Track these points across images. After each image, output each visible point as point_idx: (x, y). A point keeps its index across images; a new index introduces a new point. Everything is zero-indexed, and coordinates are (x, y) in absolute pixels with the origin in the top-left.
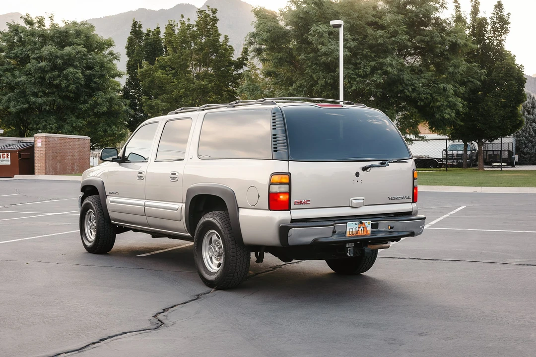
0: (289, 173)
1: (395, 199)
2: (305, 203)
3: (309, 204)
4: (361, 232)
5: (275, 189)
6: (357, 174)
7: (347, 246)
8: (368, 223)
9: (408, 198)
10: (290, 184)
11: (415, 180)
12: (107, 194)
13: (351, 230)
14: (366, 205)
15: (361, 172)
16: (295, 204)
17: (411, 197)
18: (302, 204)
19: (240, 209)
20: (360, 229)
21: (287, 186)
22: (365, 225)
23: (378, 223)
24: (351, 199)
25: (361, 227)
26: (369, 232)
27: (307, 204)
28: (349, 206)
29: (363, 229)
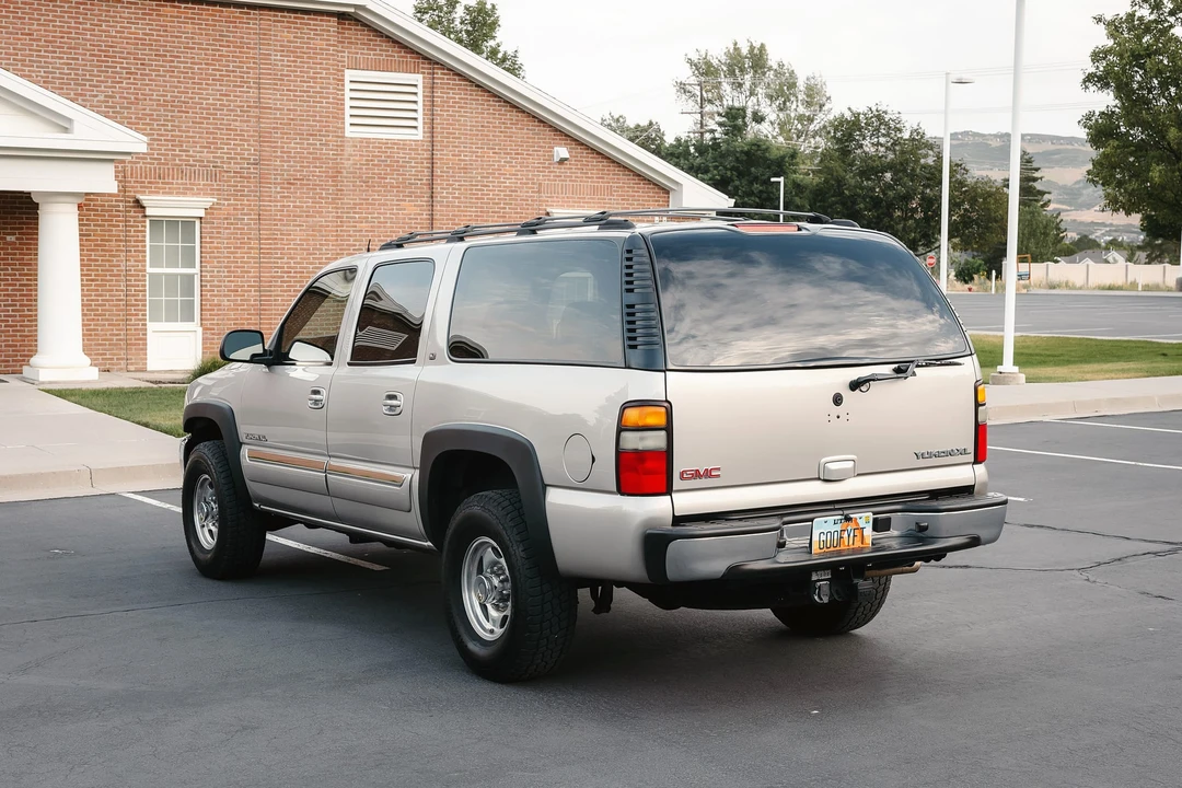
0: (667, 401)
1: (931, 455)
2: (708, 474)
3: (718, 476)
4: (848, 542)
5: (632, 441)
6: (838, 400)
7: (814, 578)
8: (864, 518)
9: (964, 452)
10: (668, 428)
11: (980, 408)
12: (243, 438)
13: (823, 537)
14: (858, 475)
15: (847, 395)
16: (682, 478)
17: (971, 449)
18: (700, 476)
19: (548, 488)
21: (663, 433)
22: (857, 524)
23: (889, 519)
24: (824, 460)
25: (849, 528)
26: (869, 541)
27: (711, 476)
28: (819, 479)
29: (852, 535)
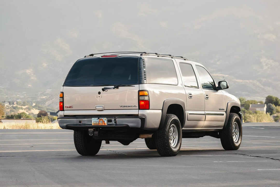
0: (63, 92)
2: (70, 107)
3: (72, 108)
4: (101, 124)
6: (99, 93)
7: (89, 130)
9: (135, 106)
10: (63, 97)
13: (95, 122)
14: (105, 110)
16: (66, 108)
20: (100, 122)
22: (103, 120)
24: (96, 106)
25: (101, 121)
26: (106, 124)
28: (95, 110)
29: (102, 122)
